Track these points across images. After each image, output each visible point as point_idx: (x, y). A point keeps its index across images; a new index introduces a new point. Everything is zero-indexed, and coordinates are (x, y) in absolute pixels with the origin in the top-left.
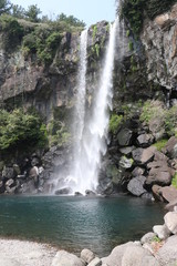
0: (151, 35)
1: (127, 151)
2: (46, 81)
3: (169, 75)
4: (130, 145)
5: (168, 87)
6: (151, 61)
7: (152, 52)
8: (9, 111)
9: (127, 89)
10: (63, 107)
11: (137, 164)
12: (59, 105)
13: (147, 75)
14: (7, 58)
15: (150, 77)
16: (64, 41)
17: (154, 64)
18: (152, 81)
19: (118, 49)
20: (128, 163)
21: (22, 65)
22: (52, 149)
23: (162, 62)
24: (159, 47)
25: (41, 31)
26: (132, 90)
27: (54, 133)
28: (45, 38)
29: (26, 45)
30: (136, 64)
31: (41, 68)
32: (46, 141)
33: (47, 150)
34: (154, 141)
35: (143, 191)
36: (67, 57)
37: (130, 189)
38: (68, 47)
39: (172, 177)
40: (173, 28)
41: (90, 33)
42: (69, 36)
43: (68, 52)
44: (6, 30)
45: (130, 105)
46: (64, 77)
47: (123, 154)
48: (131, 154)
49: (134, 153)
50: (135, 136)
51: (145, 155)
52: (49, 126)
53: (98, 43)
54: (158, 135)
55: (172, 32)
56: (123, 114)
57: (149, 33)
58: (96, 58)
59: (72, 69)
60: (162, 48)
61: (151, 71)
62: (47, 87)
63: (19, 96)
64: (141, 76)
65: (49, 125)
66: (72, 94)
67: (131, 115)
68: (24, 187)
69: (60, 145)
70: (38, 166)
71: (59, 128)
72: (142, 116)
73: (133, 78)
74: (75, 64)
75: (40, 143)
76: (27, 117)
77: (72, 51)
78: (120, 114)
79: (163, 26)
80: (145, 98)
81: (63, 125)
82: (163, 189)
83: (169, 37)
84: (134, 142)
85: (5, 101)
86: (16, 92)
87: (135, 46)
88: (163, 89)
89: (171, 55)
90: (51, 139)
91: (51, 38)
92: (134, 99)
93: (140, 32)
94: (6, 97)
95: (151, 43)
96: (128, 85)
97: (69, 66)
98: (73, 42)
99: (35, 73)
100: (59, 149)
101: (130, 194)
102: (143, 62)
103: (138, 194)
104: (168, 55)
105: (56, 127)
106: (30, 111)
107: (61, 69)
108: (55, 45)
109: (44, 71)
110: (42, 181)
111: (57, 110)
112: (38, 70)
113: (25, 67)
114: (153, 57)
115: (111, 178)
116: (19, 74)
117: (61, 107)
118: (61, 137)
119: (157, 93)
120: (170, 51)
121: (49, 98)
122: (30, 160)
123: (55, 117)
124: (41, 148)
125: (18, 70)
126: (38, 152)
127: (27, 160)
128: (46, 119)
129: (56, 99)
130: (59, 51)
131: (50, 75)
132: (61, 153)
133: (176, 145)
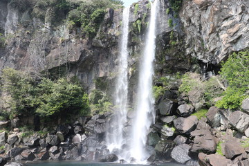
0: (190, 13)
1: (168, 120)
2: (90, 53)
3: (205, 50)
4: (171, 115)
5: (205, 61)
6: (189, 37)
7: (189, 29)
8: (53, 80)
9: (166, 62)
11: (178, 133)
12: (101, 75)
13: (185, 50)
14: (53, 30)
15: (188, 51)
16: (107, 16)
17: (192, 40)
18: (190, 55)
19: (158, 25)
20: (169, 132)
21: (67, 37)
22: (95, 118)
23: (200, 38)
24: (197, 24)
25: (86, 7)
26: (171, 63)
27: (96, 102)
28: (90, 12)
29: (71, 19)
30: (175, 39)
31: (85, 41)
32: (88, 110)
33: (89, 119)
34: (194, 111)
35: (187, 158)
36: (109, 31)
37: (174, 157)
38: (110, 22)
39: (216, 145)
40: (210, 8)
41: (132, 11)
42: (112, 12)
43: (111, 26)
44: (53, 5)
45: (168, 77)
46: (107, 50)
47: (164, 123)
48: (172, 123)
49: (175, 122)
50: (176, 105)
51: (186, 124)
52: (90, 96)
53: (140, 19)
54: (198, 105)
55: (209, 11)
56: (162, 85)
57: (188, 11)
58: (138, 32)
59: (113, 43)
60: (200, 25)
61: (189, 46)
62: (90, 59)
63: (63, 66)
64: (179, 50)
65: (91, 94)
66: (114, 65)
67: (170, 86)
68: (67, 154)
69: (101, 113)
70: (81, 133)
71: (101, 97)
72: (181, 88)
73: (172, 52)
74: (117, 37)
75: (83, 111)
76: (70, 86)
77: (115, 26)
78: (159, 85)
79: (201, 6)
80: (183, 71)
81: (104, 94)
82: (209, 157)
83: (206, 15)
84: (175, 112)
85: (50, 71)
86: (60, 63)
87: (174, 23)
88: (200, 62)
89: (208, 31)
90: (93, 108)
91: (96, 13)
92: (173, 71)
93: (178, 11)
94: (51, 66)
95: (189, 20)
96: (167, 58)
97: (111, 39)
98: (116, 18)
99: (80, 45)
100: (102, 117)
101: (174, 161)
102: (182, 38)
103: (182, 161)
104: (205, 32)
105: (98, 97)
106: (73, 81)
107: (104, 42)
108: (99, 20)
109: (88, 43)
110: (85, 148)
111: (99, 80)
112: (82, 42)
113: (69, 40)
114: (191, 33)
115: (154, 146)
116: (64, 46)
117: (103, 78)
118: (102, 106)
119: (194, 67)
120: (208, 28)
121: (91, 69)
122: (73, 128)
123: (97, 87)
124: (83, 117)
125: (63, 42)
126: (81, 120)
127: (70, 128)
128: (88, 88)
129: (98, 69)
130: (103, 25)
131: (93, 47)
132: (103, 121)
133: (217, 115)
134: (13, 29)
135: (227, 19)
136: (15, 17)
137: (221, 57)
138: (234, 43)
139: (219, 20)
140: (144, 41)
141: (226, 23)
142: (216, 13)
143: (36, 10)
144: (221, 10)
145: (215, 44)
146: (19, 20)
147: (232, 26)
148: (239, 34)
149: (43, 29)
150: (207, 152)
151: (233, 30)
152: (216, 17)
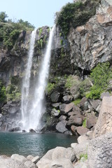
0: (74, 37)
1: (56, 105)
2: (8, 59)
3: (83, 61)
4: (58, 102)
5: (83, 68)
6: (73, 52)
7: (74, 47)
9: (58, 68)
10: (17, 76)
11: (62, 113)
12: (15, 75)
13: (70, 60)
15: (72, 61)
16: (21, 35)
17: (75, 54)
18: (73, 64)
19: (54, 43)
20: (56, 113)
22: (9, 103)
23: (80, 53)
24: (78, 44)
25: (7, 28)
26: (61, 68)
27: (11, 93)
28: (9, 32)
30: (64, 53)
31: (5, 51)
32: (5, 97)
33: (6, 103)
34: (73, 100)
35: (65, 129)
36: (22, 45)
37: (57, 128)
38: (23, 39)
39: (83, 121)
40: (86, 34)
41: (37, 33)
42: (24, 33)
43: (23, 42)
45: (59, 78)
46: (20, 58)
47: (54, 107)
48: (58, 107)
49: (60, 106)
50: (62, 96)
51: (67, 108)
52: (8, 88)
53: (42, 38)
54: (76, 96)
55: (86, 36)
56: (55, 83)
57: (73, 35)
58: (40, 48)
59: (24, 53)
60: (80, 45)
61: (73, 58)
62: (8, 63)
64: (67, 61)
66: (23, 69)
67: (60, 84)
69: (14, 100)
72: (66, 85)
73: (62, 61)
74: (27, 50)
75: (1, 98)
77: (26, 42)
78: (52, 83)
79: (81, 33)
80: (68, 74)
81: (17, 88)
82: (77, 128)
83: (84, 39)
84: (61, 100)
87: (64, 43)
88: (80, 69)
89: (85, 49)
90: (8, 96)
91: (13, 33)
92: (62, 74)
93: (67, 34)
95: (73, 41)
96: (59, 65)
97: (23, 51)
98: (27, 37)
99: (1, 54)
100: (14, 102)
101: (58, 132)
102: (69, 52)
103: (62, 131)
104: (83, 49)
105: (13, 89)
107: (18, 53)
108: (15, 37)
109: (7, 53)
110: (1, 123)
112: (3, 52)
114: (74, 50)
115: (46, 122)
117: (16, 76)
118: (15, 95)
119: (76, 72)
120: (84, 47)
121: (9, 71)
123: (12, 83)
124: (1, 102)
128: (6, 83)
129: (13, 71)
130: (18, 41)
131: (11, 56)
132: (14, 105)
133: (86, 102)
135: (96, 42)
137: (92, 66)
138: (100, 57)
139: (91, 43)
140: (44, 53)
141: (95, 45)
142: (90, 38)
144: (93, 36)
145: (89, 57)
147: (99, 47)
148: (103, 52)
150: (77, 125)
151: (99, 50)
152: (90, 40)
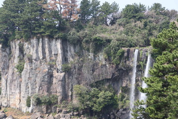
10: (126, 87)
12: (124, 85)
14: (95, 57)
16: (126, 54)
21: (104, 63)
22: (121, 110)
27: (122, 100)
31: (114, 66)
32: (117, 105)
33: (118, 111)
36: (128, 63)
38: (128, 58)
42: (128, 51)
43: (128, 60)
46: (127, 71)
52: (119, 96)
59: (129, 69)
63: (103, 80)
69: (124, 107)
71: (125, 97)
74: (131, 67)
75: (115, 106)
77: (130, 60)
85: (96, 83)
86: (101, 79)
90: (120, 104)
94: (96, 80)
98: (131, 55)
99: (111, 69)
100: (125, 110)
105: (123, 97)
107: (124, 68)
108: (121, 56)
111: (123, 88)
112: (112, 67)
113: (105, 65)
116: (102, 67)
118: (125, 102)
121: (119, 80)
122: (110, 116)
123: (122, 91)
124: (115, 109)
125: (102, 65)
126: (114, 111)
127: (108, 115)
128: (117, 91)
129: (122, 82)
130: (124, 59)
131: (119, 70)
132: (125, 112)
134: (73, 58)
136: (72, 50)
143: (84, 45)
146: (75, 51)
149: (90, 57)
